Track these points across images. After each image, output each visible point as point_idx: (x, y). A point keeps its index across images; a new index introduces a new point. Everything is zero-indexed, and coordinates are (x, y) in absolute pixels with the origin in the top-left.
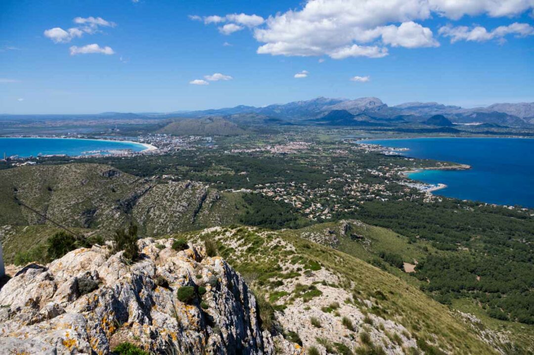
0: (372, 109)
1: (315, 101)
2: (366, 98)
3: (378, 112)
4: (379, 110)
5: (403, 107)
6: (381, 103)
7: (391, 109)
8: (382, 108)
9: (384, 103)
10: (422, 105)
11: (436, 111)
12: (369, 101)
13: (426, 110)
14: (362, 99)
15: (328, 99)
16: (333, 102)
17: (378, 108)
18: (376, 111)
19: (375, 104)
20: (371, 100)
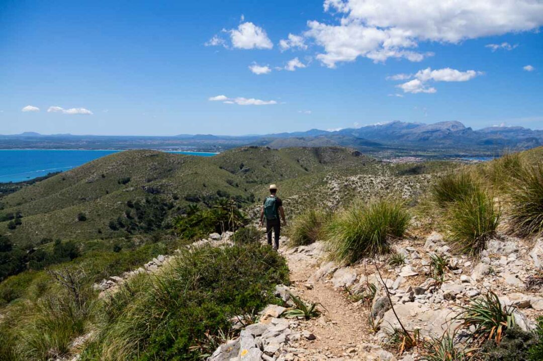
0: (456, 132)
1: (391, 125)
2: (447, 122)
3: (462, 135)
4: (463, 133)
5: (487, 131)
6: (464, 126)
7: (475, 132)
8: (466, 132)
9: (467, 126)
10: (506, 129)
11: (523, 135)
12: (451, 125)
13: (512, 134)
14: (443, 123)
15: (405, 123)
16: (410, 126)
17: (462, 132)
18: (460, 134)
19: (457, 128)
20: (454, 124)
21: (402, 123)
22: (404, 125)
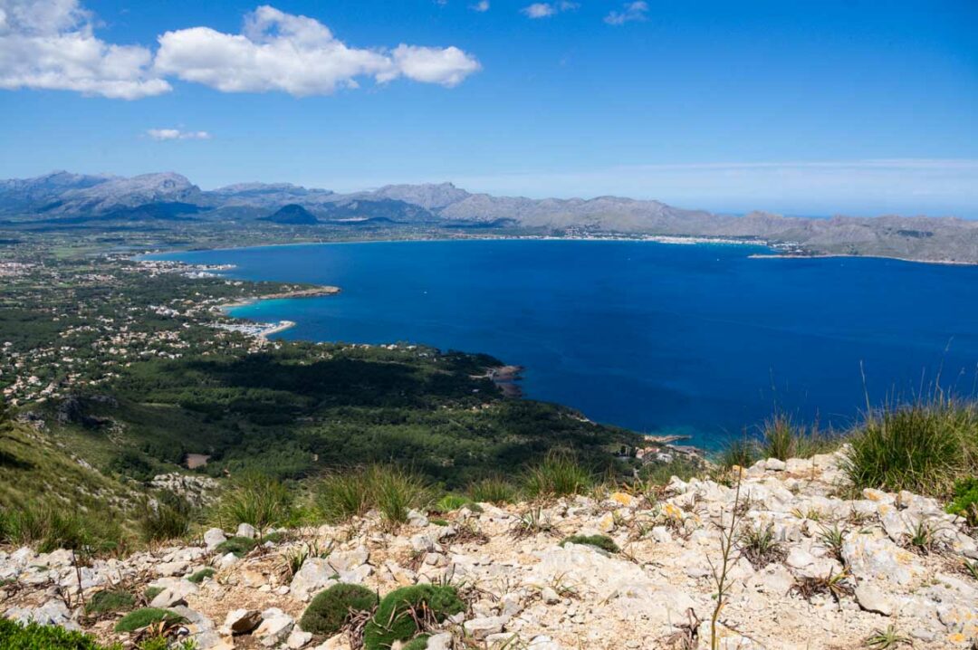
0: (169, 195)
1: (47, 179)
2: (156, 174)
3: (181, 200)
4: (184, 196)
6: (188, 183)
7: (208, 194)
8: (189, 193)
9: (193, 184)
10: (265, 187)
11: (290, 198)
12: (163, 179)
13: (274, 196)
14: (150, 175)
15: (77, 175)
16: (86, 182)
17: (180, 194)
18: (178, 199)
19: (174, 185)
20: (168, 178)
21: (71, 176)
22: (76, 179)
